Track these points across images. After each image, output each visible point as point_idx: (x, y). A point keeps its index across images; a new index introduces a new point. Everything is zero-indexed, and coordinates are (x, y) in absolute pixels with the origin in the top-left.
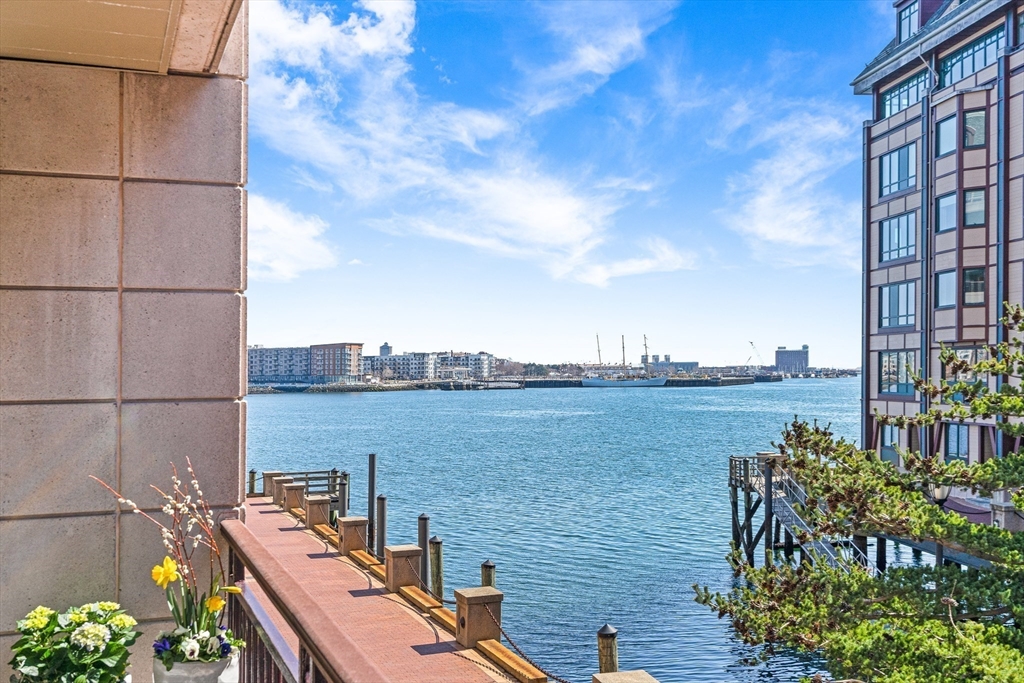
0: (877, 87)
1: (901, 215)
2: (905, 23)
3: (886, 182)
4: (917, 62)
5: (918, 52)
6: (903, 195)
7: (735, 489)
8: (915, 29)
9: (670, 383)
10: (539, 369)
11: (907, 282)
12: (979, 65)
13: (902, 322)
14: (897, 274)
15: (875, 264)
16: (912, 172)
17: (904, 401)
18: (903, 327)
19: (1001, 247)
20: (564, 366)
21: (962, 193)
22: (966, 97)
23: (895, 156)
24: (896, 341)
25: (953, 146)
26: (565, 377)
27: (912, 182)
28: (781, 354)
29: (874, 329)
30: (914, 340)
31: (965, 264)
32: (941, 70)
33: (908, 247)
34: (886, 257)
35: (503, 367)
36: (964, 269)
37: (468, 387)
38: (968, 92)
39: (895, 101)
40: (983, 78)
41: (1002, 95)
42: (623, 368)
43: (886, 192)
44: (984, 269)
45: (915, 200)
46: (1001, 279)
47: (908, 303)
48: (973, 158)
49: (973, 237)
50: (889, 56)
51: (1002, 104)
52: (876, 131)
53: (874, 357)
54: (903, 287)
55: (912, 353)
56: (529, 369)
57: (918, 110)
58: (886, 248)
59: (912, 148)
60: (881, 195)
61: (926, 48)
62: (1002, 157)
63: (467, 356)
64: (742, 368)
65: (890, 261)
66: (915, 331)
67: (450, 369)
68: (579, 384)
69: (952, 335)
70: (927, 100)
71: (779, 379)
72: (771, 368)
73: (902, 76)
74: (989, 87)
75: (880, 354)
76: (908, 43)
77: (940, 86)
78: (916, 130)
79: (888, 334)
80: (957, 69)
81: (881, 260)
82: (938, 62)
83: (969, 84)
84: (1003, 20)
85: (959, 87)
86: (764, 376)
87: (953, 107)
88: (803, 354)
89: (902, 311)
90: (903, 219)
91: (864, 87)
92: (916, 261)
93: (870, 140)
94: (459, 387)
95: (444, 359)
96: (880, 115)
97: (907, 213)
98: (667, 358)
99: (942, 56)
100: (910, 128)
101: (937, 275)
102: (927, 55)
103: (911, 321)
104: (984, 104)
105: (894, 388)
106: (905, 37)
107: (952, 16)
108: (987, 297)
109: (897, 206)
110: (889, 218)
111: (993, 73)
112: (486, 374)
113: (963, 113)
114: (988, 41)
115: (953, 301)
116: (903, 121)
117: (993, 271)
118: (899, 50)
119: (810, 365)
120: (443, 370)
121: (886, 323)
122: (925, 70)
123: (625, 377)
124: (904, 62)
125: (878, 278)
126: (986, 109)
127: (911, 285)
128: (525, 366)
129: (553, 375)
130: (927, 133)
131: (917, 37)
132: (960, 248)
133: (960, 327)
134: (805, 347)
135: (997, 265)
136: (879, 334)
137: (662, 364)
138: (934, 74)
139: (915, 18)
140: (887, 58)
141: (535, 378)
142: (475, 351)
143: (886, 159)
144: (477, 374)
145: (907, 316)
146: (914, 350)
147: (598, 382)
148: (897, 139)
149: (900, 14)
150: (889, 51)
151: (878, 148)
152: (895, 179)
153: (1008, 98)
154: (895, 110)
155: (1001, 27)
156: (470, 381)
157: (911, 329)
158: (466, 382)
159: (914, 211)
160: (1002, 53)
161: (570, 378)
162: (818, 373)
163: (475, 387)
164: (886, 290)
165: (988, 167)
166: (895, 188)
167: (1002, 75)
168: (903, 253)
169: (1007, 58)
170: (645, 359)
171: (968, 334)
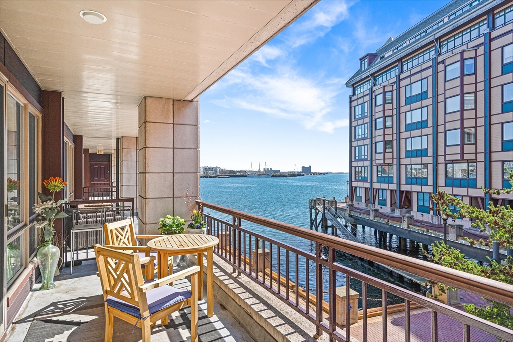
0: (353, 85)
1: (362, 124)
2: (363, 65)
3: (357, 114)
4: (368, 76)
5: (368, 74)
6: (363, 118)
7: (311, 209)
8: (366, 67)
9: (272, 176)
10: (234, 172)
11: (364, 145)
12: (389, 78)
13: (363, 157)
14: (361, 143)
15: (353, 140)
16: (366, 111)
17: (364, 182)
18: (363, 159)
19: (398, 134)
20: (241, 171)
21: (385, 117)
22: (386, 87)
23: (360, 106)
24: (361, 164)
25: (381, 102)
26: (242, 174)
27: (366, 114)
28: (303, 168)
29: (353, 160)
30: (367, 163)
31: (386, 140)
32: (375, 80)
33: (364, 134)
34: (357, 138)
35: (223, 171)
36: (386, 141)
37: (213, 177)
38: (386, 86)
39: (359, 89)
40: (391, 81)
41: (398, 87)
42: (259, 172)
43: (357, 117)
44: (391, 141)
45: (367, 120)
46: (398, 144)
47: (365, 152)
48: (388, 106)
49: (388, 131)
50: (358, 75)
51: (398, 89)
52: (353, 98)
53: (353, 168)
54: (363, 147)
55: (366, 167)
56: (231, 172)
57: (368, 92)
58: (357, 135)
59: (366, 104)
60: (355, 118)
61: (371, 72)
62: (398, 106)
63: (213, 168)
64: (292, 172)
65: (358, 138)
66: (367, 160)
67: (208, 172)
68: (246, 176)
69: (382, 162)
70: (371, 89)
71: (303, 175)
72: (300, 172)
73: (362, 81)
74: (393, 84)
75: (355, 167)
76: (364, 71)
77: (375, 85)
78: (367, 98)
79: (358, 161)
80: (381, 79)
81: (355, 138)
82: (374, 77)
83: (386, 83)
84: (397, 63)
85: (383, 85)
86: (299, 174)
87: (381, 90)
88: (309, 168)
89: (363, 154)
90: (363, 126)
91: (349, 85)
92: (367, 139)
93: (351, 101)
94: (211, 177)
95: (206, 169)
96: (354, 94)
97: (364, 124)
98: (271, 169)
99: (375, 75)
100: (365, 98)
101: (376, 143)
102: (371, 75)
103: (366, 157)
104: (391, 90)
105: (360, 178)
106: (363, 69)
107: (378, 63)
108: (393, 150)
109: (361, 122)
110: (358, 125)
111: (394, 80)
112: (218, 173)
113: (385, 93)
114: (392, 70)
115: (382, 151)
116: (362, 95)
117: (395, 142)
118: (361, 73)
119: (311, 171)
120: (206, 172)
121: (357, 158)
122: (370, 79)
123: (259, 174)
124: (363, 77)
125: (354, 144)
126: (392, 91)
127: (366, 146)
128: (230, 171)
129: (238, 174)
130: (371, 99)
131: (367, 69)
132: (384, 135)
133: (384, 159)
134: (310, 166)
135: (397, 140)
136: (355, 161)
137: (269, 171)
138: (373, 80)
139: (366, 64)
140: (357, 76)
141: (233, 174)
142: (215, 166)
143: (357, 107)
144: (216, 173)
145: (364, 156)
146: (367, 166)
147: (252, 176)
148: (361, 101)
149: (361, 62)
150: (357, 74)
151: (354, 104)
152: (360, 113)
153: (400, 88)
154: (359, 92)
155: (397, 66)
156: (214, 175)
157: (366, 160)
158: (213, 176)
159: (367, 123)
160: (397, 74)
161: (243, 175)
162: (314, 174)
163: (215, 177)
164: (357, 148)
165: (393, 109)
166: (360, 116)
167: (398, 80)
168: (363, 136)
169: (399, 75)
170: (264, 169)
171: (387, 161)
